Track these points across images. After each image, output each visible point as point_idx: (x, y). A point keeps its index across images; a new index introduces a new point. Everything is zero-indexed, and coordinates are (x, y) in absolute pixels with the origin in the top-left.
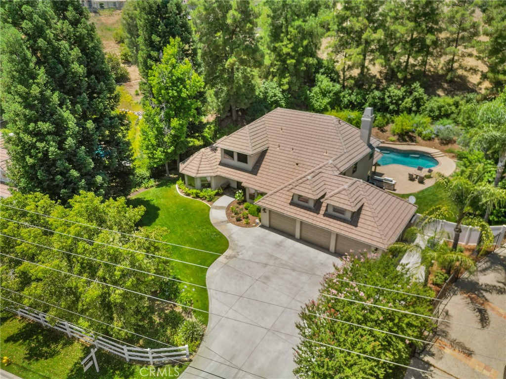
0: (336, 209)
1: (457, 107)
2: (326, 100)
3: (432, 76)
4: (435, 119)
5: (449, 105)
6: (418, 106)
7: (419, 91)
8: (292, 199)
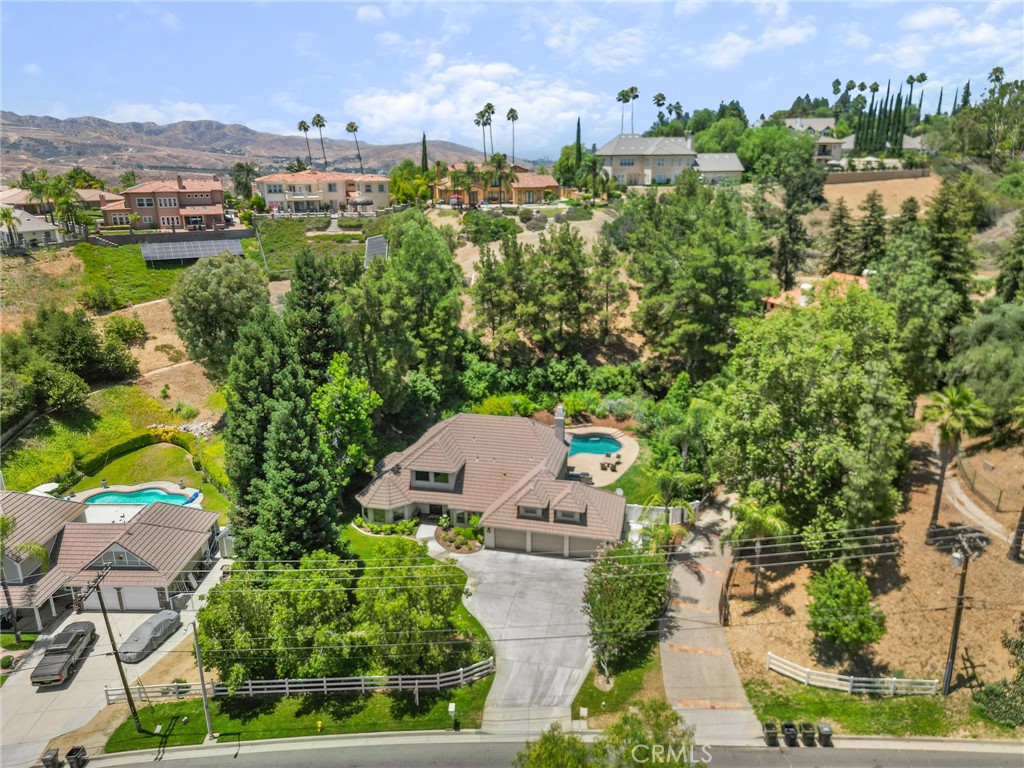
0: (565, 514)
1: (623, 376)
2: (483, 385)
3: (587, 340)
4: (605, 392)
5: (615, 376)
6: (584, 379)
7: (582, 364)
8: (518, 512)
